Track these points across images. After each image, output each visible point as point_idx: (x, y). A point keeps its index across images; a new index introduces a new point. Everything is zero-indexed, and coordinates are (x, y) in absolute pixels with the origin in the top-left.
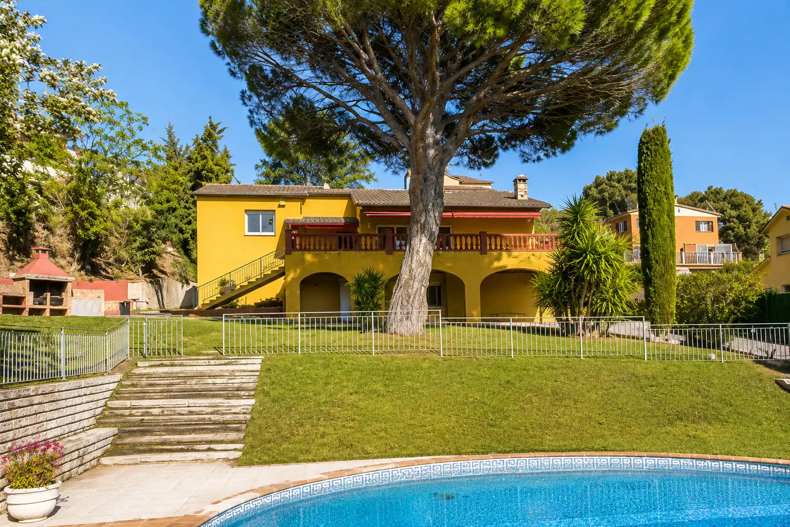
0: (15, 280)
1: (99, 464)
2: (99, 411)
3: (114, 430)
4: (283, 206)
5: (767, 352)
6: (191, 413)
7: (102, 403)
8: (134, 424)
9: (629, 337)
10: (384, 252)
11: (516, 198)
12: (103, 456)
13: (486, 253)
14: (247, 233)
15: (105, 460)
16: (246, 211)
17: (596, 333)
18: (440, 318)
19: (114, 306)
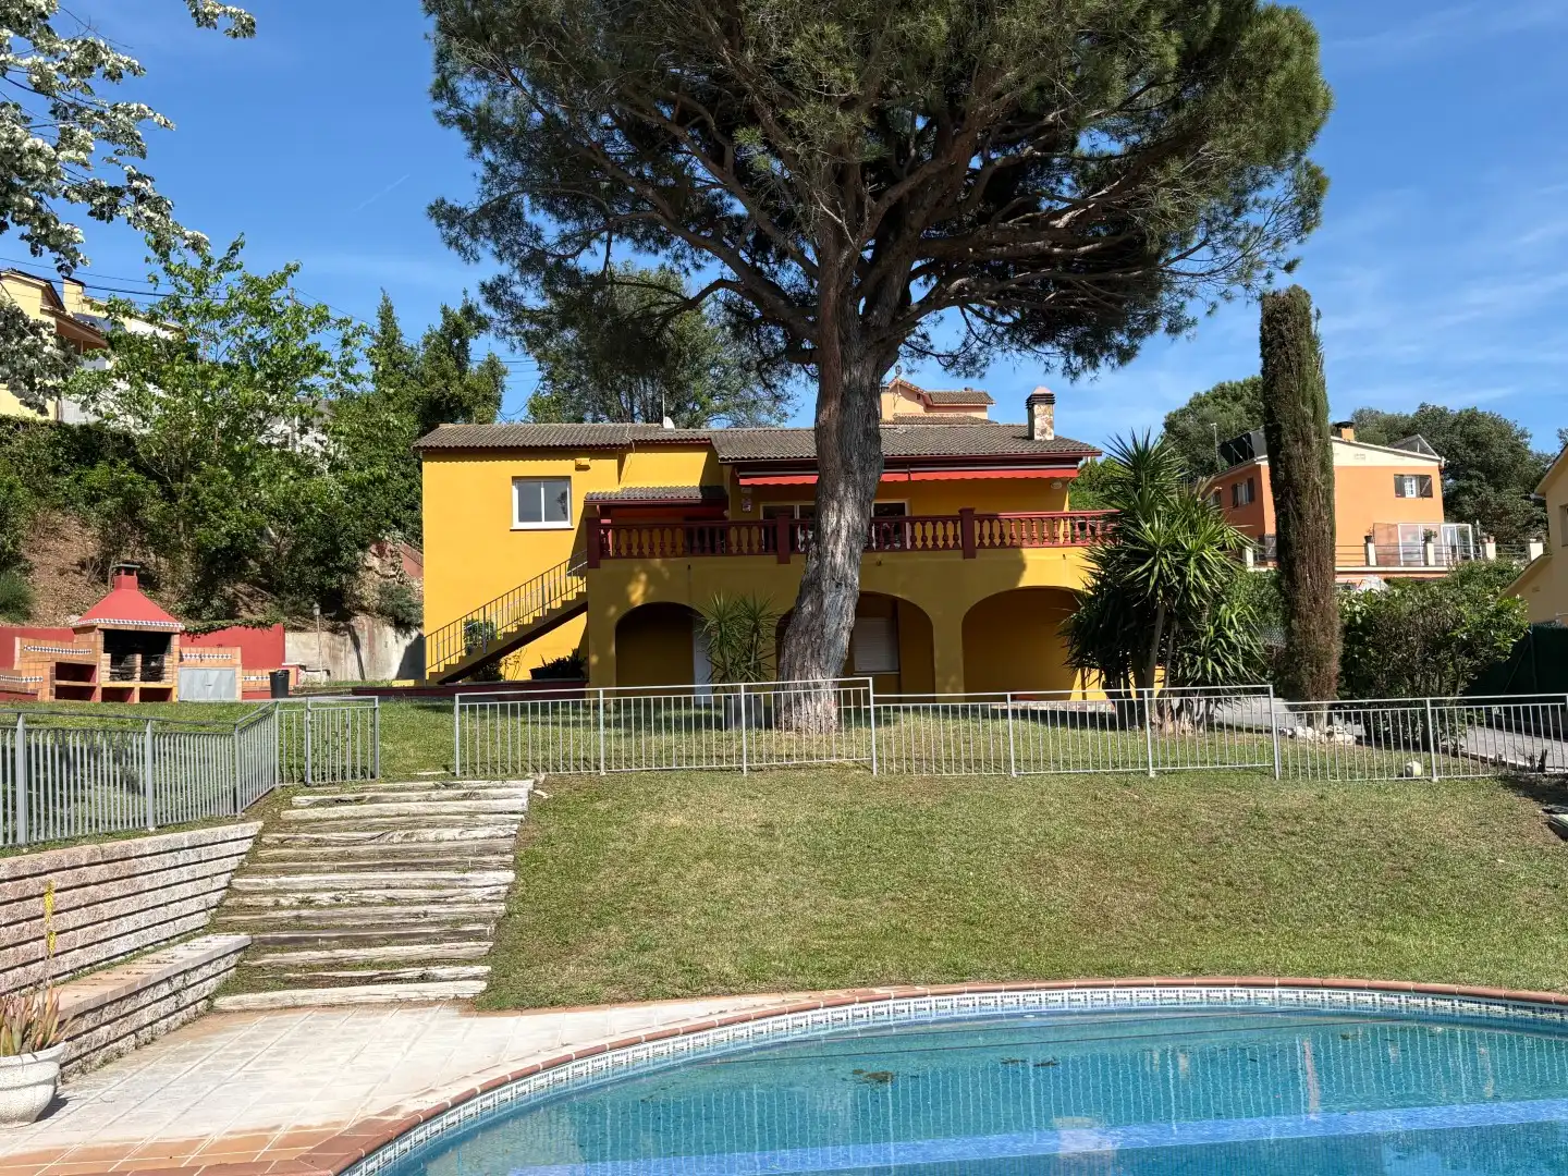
0: (77, 631)
1: (210, 1009)
2: (214, 898)
3: (242, 938)
4: (586, 468)
5: (1531, 759)
6: (392, 901)
7: (222, 881)
8: (282, 926)
9: (1249, 730)
10: (774, 558)
11: (1030, 437)
12: (218, 993)
13: (973, 556)
14: (518, 525)
15: (223, 1002)
16: (515, 479)
17: (1185, 723)
18: (872, 695)
19: (261, 679)
